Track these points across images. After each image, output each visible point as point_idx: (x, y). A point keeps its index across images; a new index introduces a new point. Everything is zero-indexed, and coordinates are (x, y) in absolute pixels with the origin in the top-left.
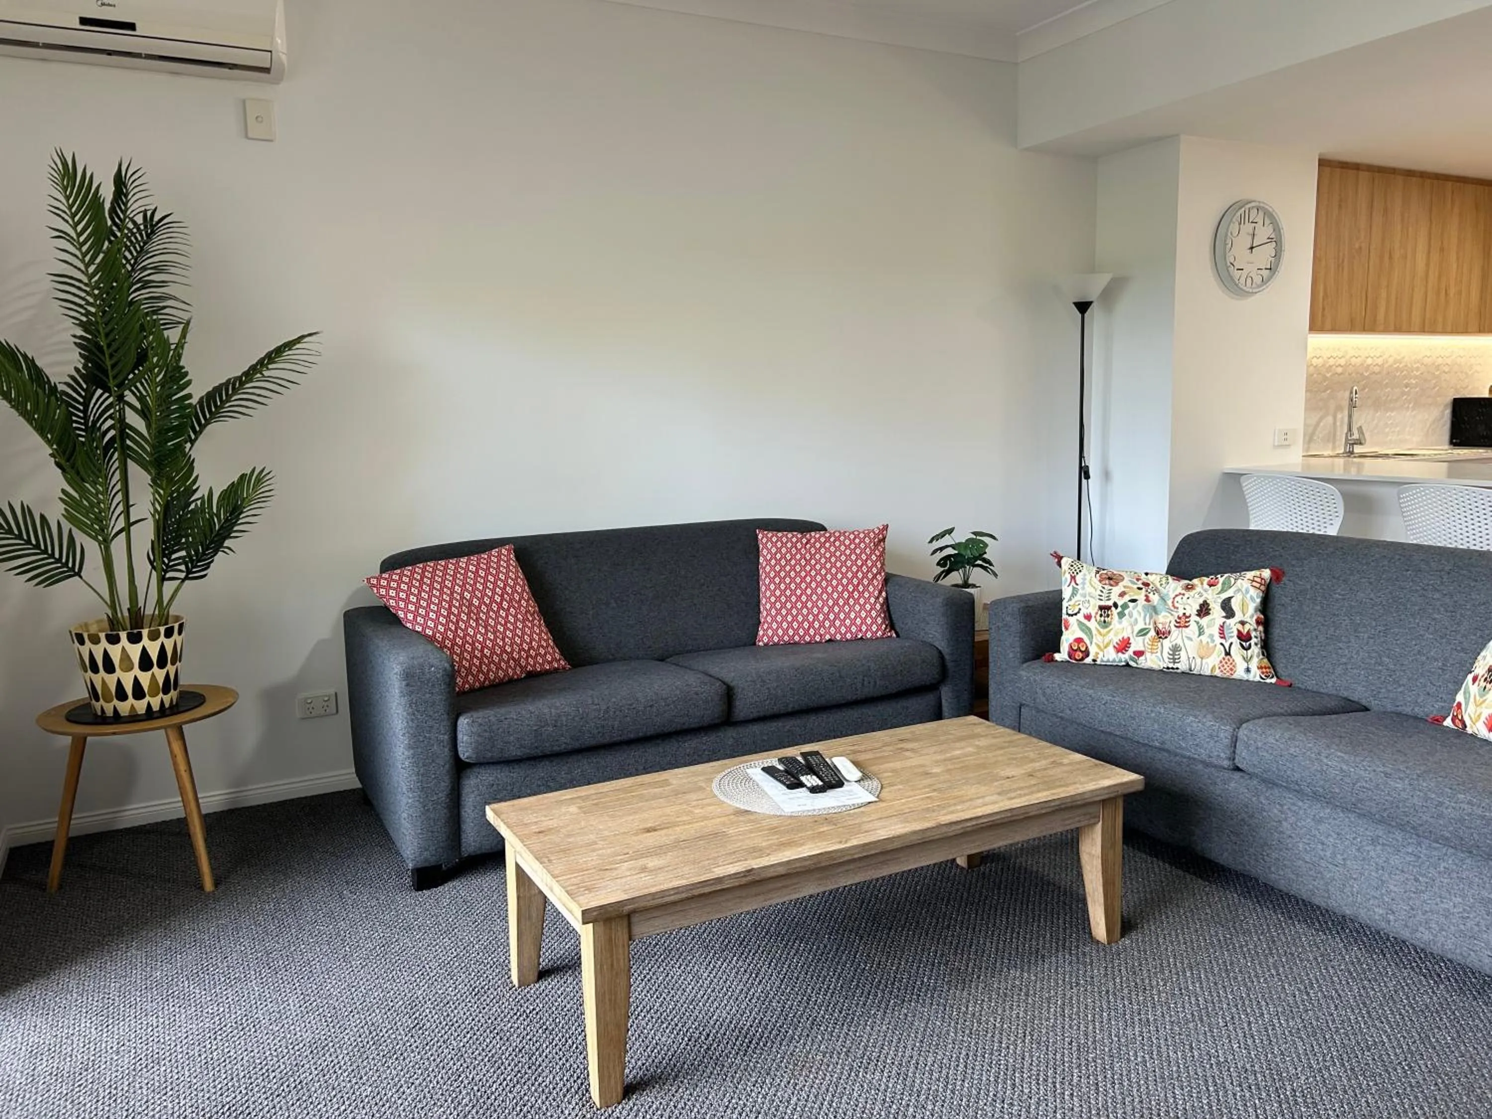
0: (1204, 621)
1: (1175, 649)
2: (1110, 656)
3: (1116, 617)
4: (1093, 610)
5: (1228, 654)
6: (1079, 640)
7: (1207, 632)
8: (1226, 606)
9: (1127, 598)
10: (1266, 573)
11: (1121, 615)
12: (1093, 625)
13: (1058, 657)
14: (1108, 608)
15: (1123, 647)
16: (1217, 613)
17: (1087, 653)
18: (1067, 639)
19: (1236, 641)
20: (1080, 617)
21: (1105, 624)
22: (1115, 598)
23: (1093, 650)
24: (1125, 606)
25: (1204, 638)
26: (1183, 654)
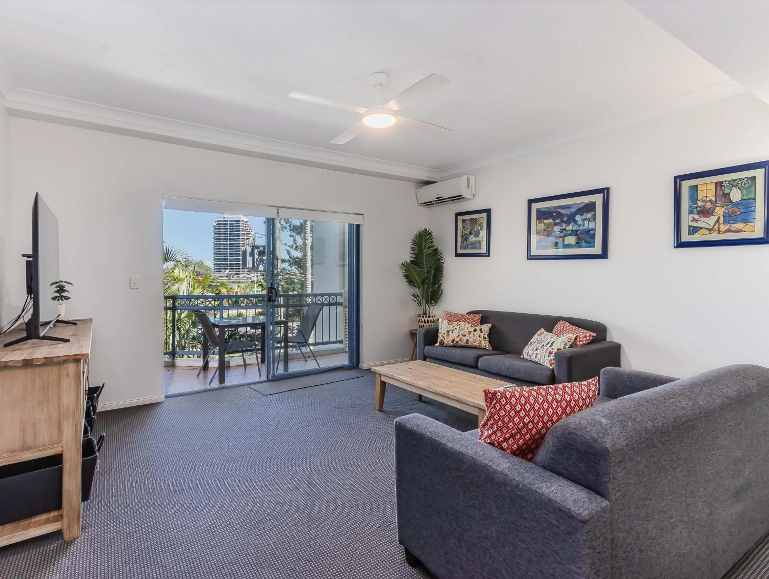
0: (475, 333)
1: (467, 340)
2: (450, 343)
3: (451, 333)
4: (445, 332)
5: (480, 342)
6: (442, 340)
7: (476, 336)
8: (481, 330)
9: (454, 328)
10: (490, 325)
11: (452, 332)
12: (445, 336)
13: (436, 345)
14: (449, 331)
15: (453, 340)
16: (478, 331)
17: (444, 343)
18: (439, 340)
19: (483, 339)
20: (442, 334)
21: (448, 335)
22: (451, 328)
23: (445, 343)
24: (454, 330)
25: (475, 337)
26: (469, 342)
